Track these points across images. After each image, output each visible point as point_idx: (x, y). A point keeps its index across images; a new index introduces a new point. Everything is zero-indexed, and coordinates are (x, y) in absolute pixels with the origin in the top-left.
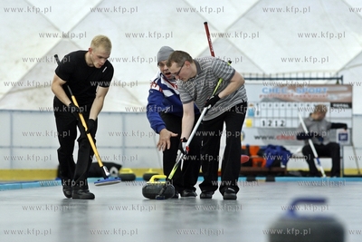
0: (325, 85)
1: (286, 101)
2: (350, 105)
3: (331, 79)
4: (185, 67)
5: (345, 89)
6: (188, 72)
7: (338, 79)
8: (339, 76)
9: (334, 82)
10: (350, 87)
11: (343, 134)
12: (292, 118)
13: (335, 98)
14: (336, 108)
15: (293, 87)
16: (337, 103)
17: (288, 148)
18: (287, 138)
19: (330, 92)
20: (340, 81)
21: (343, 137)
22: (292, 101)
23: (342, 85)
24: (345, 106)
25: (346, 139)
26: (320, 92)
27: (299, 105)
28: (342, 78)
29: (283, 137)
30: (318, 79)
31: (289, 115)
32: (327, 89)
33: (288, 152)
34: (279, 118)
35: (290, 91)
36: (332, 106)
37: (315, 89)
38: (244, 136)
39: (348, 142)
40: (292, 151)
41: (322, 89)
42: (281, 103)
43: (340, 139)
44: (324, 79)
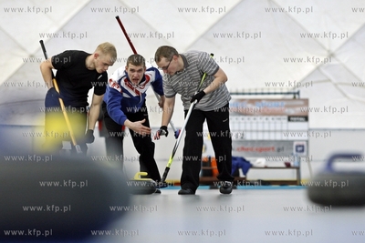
0: (283, 100)
1: (245, 114)
2: (306, 118)
3: (288, 93)
4: (173, 61)
5: (302, 103)
6: (175, 65)
7: (294, 94)
8: (296, 91)
9: (291, 96)
10: (306, 101)
11: (300, 146)
12: (251, 131)
13: (292, 112)
14: (293, 121)
15: (252, 101)
16: (294, 116)
17: (247, 159)
18: (247, 150)
19: (288, 106)
20: (297, 96)
21: (300, 149)
22: (251, 115)
23: (299, 99)
24: (301, 119)
25: (303, 151)
26: (278, 106)
27: (258, 118)
28: (298, 93)
29: (243, 149)
30: (275, 93)
31: (248, 128)
32: (285, 103)
33: (248, 162)
34: (239, 131)
35: (249, 106)
36: (289, 120)
37: (273, 103)
38: (206, 149)
39: (305, 153)
40: (252, 162)
41: (280, 103)
42: (241, 117)
43: (297, 151)
44: (281, 93)
